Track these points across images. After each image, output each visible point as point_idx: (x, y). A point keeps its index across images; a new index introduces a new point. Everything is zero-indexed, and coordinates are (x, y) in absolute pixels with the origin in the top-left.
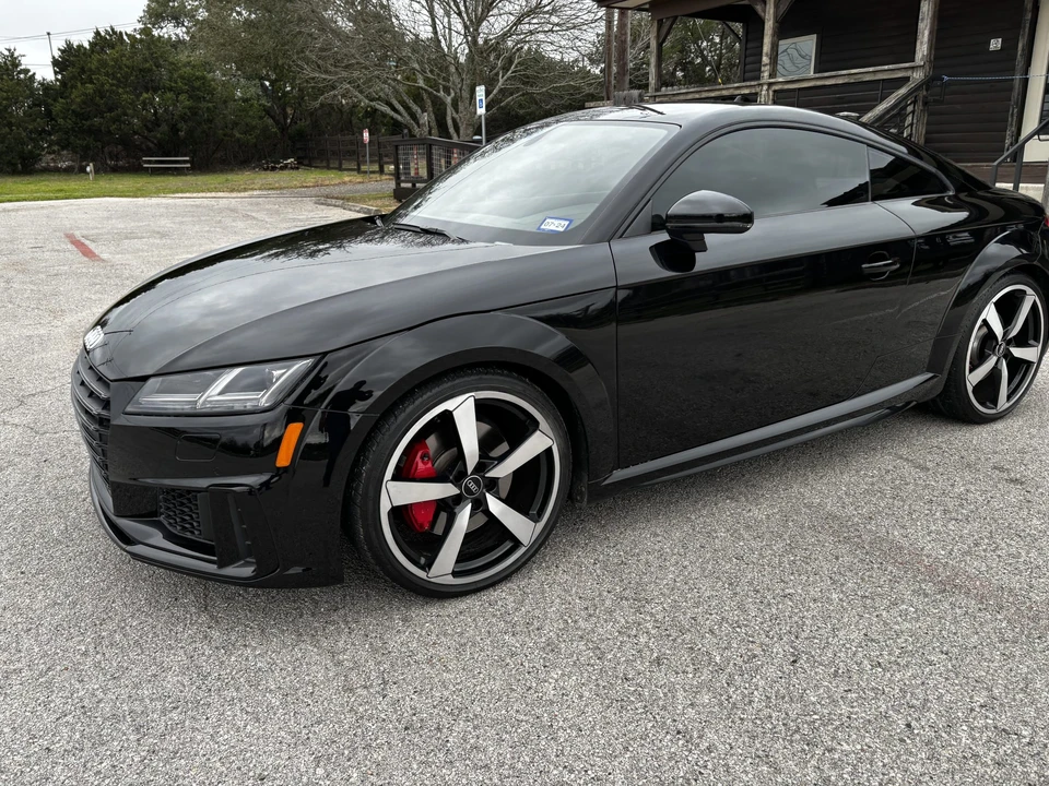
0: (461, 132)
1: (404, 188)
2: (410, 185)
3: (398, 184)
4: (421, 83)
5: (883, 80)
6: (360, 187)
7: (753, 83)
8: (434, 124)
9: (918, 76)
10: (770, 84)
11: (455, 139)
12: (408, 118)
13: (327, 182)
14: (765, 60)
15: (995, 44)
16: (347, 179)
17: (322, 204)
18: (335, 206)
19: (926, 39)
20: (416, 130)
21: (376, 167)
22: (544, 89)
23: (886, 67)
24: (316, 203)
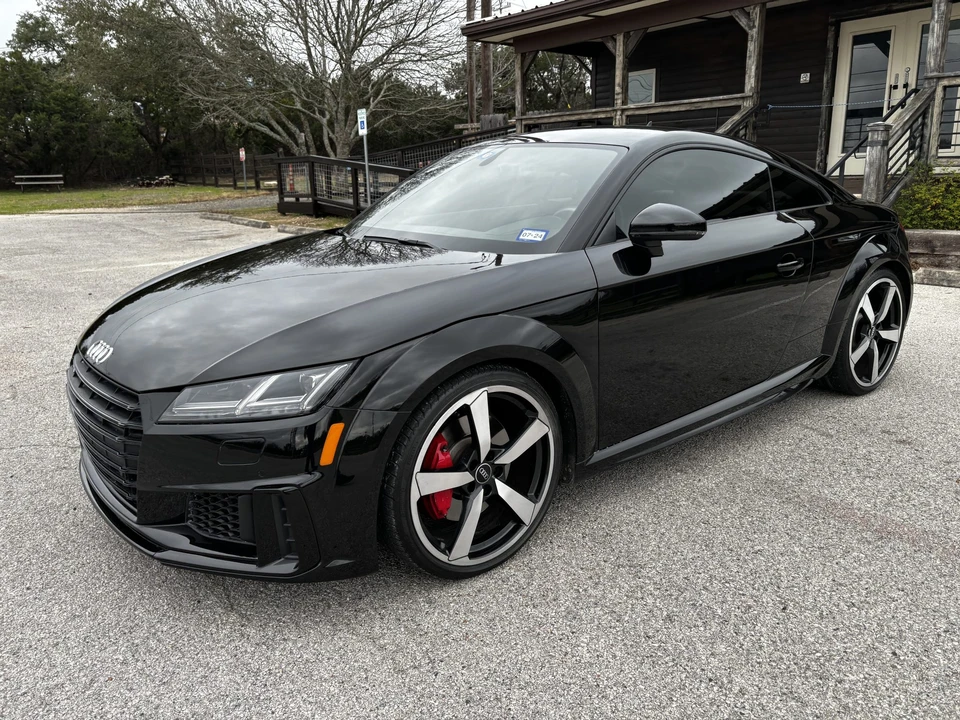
0: (338, 150)
1: (287, 202)
2: (293, 199)
3: (281, 199)
4: (298, 106)
5: (719, 108)
6: (239, 201)
7: (608, 109)
8: (311, 143)
9: (748, 104)
10: (623, 111)
11: (333, 158)
12: (287, 138)
13: (206, 198)
14: (618, 89)
15: (805, 78)
16: (225, 194)
17: (208, 218)
18: (222, 220)
19: (753, 74)
20: (295, 149)
21: (252, 183)
22: (413, 113)
23: (721, 97)
24: (201, 218)
